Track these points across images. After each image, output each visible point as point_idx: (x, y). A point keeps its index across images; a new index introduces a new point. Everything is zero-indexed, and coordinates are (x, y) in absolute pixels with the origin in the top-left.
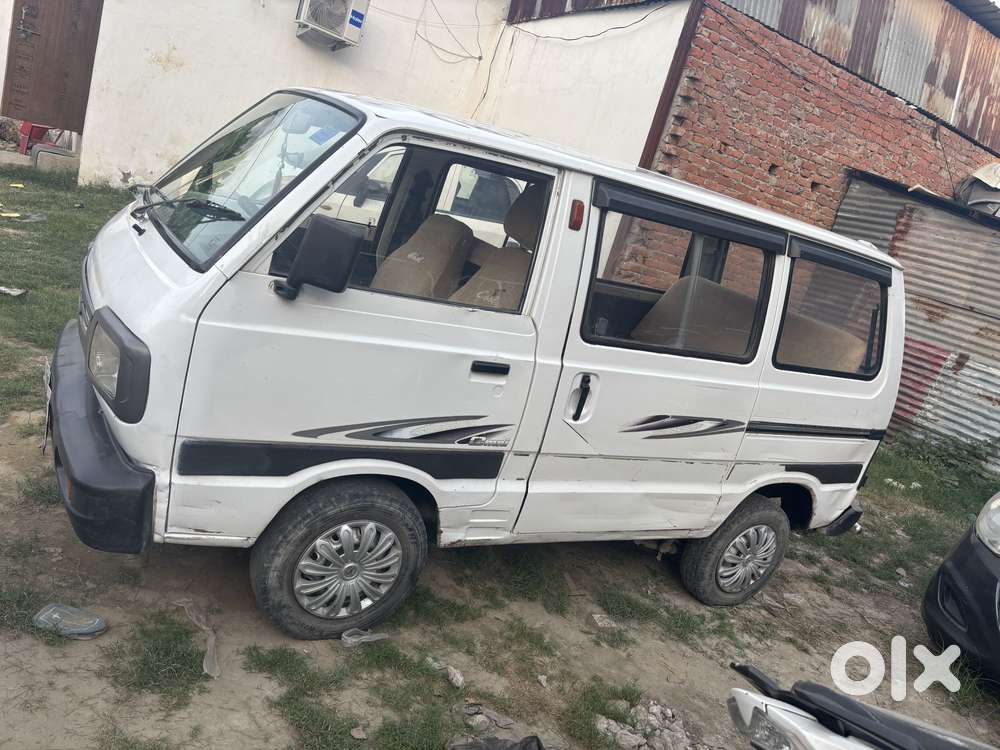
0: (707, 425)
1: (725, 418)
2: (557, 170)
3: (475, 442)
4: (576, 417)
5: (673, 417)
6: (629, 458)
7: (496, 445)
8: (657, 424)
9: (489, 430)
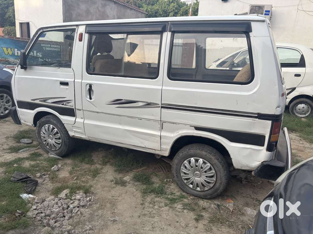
0: (140, 104)
1: (149, 101)
2: (76, 26)
3: (65, 105)
4: (91, 99)
5: (124, 100)
6: (114, 115)
7: (71, 106)
8: (118, 102)
9: (68, 101)
